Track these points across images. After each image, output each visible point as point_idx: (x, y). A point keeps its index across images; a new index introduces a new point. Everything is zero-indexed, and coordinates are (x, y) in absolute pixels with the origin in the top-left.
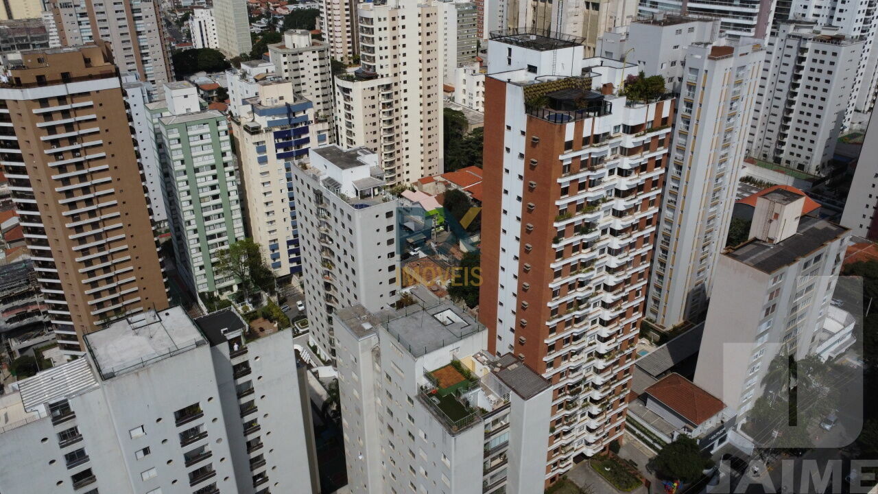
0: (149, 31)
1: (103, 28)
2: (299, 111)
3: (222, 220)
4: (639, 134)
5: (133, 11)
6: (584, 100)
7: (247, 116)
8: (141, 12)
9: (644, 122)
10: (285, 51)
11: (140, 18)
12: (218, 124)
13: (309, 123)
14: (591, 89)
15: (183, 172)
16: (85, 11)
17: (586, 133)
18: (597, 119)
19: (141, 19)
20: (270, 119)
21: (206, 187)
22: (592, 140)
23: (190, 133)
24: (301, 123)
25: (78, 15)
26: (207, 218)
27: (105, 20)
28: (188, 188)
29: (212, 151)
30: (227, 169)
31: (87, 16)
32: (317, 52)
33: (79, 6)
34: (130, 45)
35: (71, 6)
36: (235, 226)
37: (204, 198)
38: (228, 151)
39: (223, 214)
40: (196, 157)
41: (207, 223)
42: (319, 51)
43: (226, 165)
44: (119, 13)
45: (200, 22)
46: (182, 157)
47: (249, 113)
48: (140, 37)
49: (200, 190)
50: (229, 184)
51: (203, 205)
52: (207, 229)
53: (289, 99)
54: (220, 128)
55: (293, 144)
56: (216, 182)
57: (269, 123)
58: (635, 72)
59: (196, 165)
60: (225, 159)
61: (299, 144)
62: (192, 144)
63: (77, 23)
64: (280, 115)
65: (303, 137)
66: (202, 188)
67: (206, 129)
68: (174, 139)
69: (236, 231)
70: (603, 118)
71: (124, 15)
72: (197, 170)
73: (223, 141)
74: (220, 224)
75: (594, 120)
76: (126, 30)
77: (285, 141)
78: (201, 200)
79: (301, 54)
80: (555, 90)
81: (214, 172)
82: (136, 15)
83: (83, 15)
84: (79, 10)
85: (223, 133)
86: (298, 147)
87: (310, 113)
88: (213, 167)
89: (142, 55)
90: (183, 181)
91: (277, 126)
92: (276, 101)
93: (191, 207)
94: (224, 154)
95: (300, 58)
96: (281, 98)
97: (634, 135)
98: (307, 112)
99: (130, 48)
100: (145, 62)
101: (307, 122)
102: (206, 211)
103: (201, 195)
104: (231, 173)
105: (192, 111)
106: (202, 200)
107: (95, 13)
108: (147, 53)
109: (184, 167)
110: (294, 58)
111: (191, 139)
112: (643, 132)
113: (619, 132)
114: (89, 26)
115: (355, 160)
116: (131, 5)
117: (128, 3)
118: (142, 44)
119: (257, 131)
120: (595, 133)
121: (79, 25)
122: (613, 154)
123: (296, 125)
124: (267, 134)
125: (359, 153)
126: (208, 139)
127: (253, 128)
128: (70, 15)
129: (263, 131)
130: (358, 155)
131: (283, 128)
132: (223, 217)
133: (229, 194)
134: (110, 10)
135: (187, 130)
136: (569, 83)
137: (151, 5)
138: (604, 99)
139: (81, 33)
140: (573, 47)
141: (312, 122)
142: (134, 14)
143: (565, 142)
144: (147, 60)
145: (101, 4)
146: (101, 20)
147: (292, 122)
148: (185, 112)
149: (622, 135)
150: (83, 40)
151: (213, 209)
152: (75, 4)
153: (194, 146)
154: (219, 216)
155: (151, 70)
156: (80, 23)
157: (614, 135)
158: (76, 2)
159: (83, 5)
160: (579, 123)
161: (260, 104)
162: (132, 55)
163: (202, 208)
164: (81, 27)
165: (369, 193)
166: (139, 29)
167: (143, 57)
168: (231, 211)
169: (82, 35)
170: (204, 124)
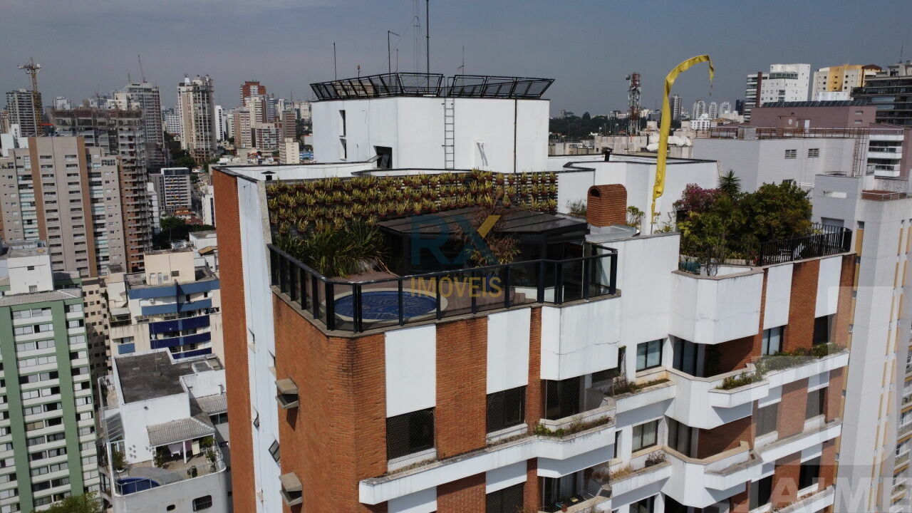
0: (109, 199)
1: (48, 193)
2: (197, 294)
3: (63, 458)
5: (90, 175)
6: (503, 235)
7: (121, 299)
8: (100, 176)
9: (753, 331)
11: (99, 183)
12: (67, 309)
13: (213, 311)
14: (553, 210)
16: (30, 173)
17: (505, 374)
18: (548, 313)
19: (101, 185)
20: (147, 303)
21: (39, 405)
22: (533, 402)
23: (17, 322)
24: (200, 312)
25: (20, 178)
26: (38, 456)
27: (53, 184)
28: (6, 406)
29: (53, 350)
30: (77, 378)
31: (31, 179)
33: (22, 167)
34: (81, 214)
35: (12, 167)
36: (85, 468)
37: (33, 422)
38: (82, 350)
39: (65, 448)
40: (25, 359)
41: (34, 464)
43: (75, 371)
44: (72, 177)
47: (121, 294)
48: (96, 205)
49: (28, 411)
50: (80, 402)
51: (30, 434)
52: (35, 472)
53: (188, 277)
54: (70, 316)
55: (181, 342)
56: (57, 397)
57: (144, 309)
58: (709, 179)
59: (23, 372)
60: (75, 363)
61: (192, 342)
62: (18, 339)
63: (16, 187)
64: (164, 298)
65: (200, 332)
66: (32, 407)
67: (47, 316)
69: (87, 476)
71: (78, 179)
72: (24, 380)
73: (75, 336)
74: (59, 464)
75: (536, 319)
76: (79, 196)
77: (167, 338)
78: (26, 427)
80: (418, 207)
81: (55, 382)
82: (94, 179)
83: (26, 177)
84: (21, 171)
85: (76, 323)
86: (193, 346)
87: (215, 297)
88: (54, 375)
89: (96, 226)
91: (157, 315)
92: (166, 278)
94: (74, 355)
96: (175, 274)
97: (719, 380)
98: (210, 295)
99: (81, 218)
100: (97, 234)
101: (210, 310)
102: (35, 443)
103: (28, 419)
104: (85, 385)
105: (40, 289)
106: (29, 426)
107: (41, 176)
108: (103, 224)
109: (2, 374)
111: (17, 331)
112: (751, 369)
113: (660, 365)
114: (32, 191)
115: (175, 383)
116: (89, 168)
117: (86, 165)
118: (97, 213)
119: (124, 320)
120: (551, 371)
121: (19, 189)
122: (643, 448)
123: (190, 313)
124: (140, 326)
125: (194, 368)
126: (48, 332)
127: (119, 317)
128: (9, 177)
129: (134, 321)
130: (190, 371)
131: (166, 318)
132: (66, 453)
133: (78, 417)
134: (61, 173)
135: (12, 318)
136: (474, 186)
137: (115, 168)
138: (589, 239)
139: (20, 197)
140: (513, 101)
141: (218, 309)
142: (91, 179)
143: (390, 421)
144: (101, 232)
145: (51, 166)
146: (47, 184)
147: (184, 309)
148: (28, 292)
149: (671, 377)
150: (21, 206)
151: (49, 441)
152: (18, 164)
153: (24, 343)
154: (58, 451)
155: (105, 244)
156: (21, 187)
157: (638, 382)
158: (19, 163)
159: (28, 166)
160: (461, 332)
161: (145, 282)
162: (83, 226)
163: (27, 440)
164: (21, 191)
165: (179, 452)
166: (95, 196)
167: (98, 228)
168: (80, 444)
169: (22, 200)
170: (44, 309)
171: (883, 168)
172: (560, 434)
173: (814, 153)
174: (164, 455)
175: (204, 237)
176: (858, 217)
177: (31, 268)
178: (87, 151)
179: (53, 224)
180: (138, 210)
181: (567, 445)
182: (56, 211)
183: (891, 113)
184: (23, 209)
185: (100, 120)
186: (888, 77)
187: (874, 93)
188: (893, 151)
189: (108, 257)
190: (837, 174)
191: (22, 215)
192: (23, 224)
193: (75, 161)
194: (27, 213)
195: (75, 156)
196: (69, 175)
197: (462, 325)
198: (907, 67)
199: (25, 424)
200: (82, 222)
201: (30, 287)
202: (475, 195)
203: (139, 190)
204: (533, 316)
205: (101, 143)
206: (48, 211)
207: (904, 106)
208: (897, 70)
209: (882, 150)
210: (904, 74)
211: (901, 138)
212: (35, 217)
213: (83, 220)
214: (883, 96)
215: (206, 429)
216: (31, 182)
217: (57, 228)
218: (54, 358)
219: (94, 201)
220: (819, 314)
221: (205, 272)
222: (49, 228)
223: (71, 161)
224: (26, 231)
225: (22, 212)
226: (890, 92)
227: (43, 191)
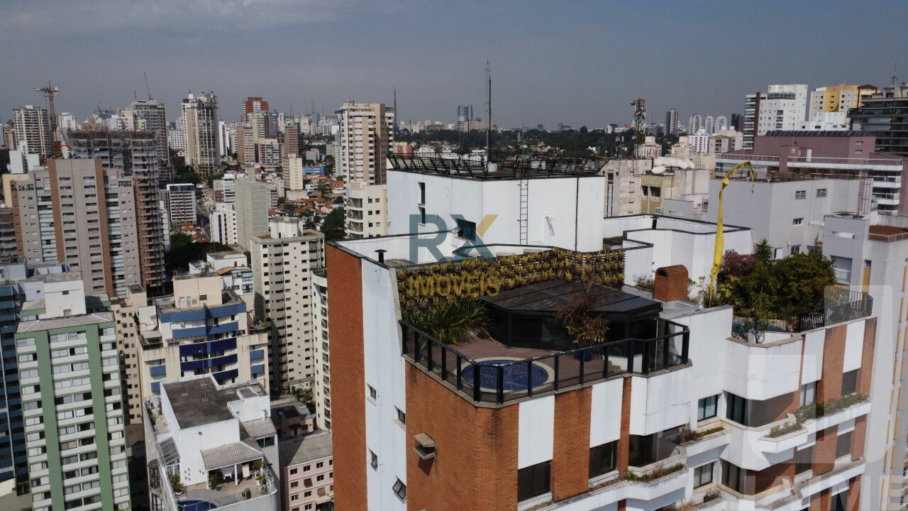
0: (125, 219)
1: (67, 214)
2: (225, 317)
3: (95, 476)
4: (780, 424)
5: (108, 196)
6: (594, 314)
7: (152, 322)
8: (117, 197)
9: (794, 387)
10: (267, 241)
11: (116, 204)
12: (101, 332)
13: (239, 334)
14: (620, 283)
15: (36, 404)
16: (49, 194)
17: (603, 430)
18: (638, 382)
19: (117, 205)
20: (178, 327)
21: (72, 426)
22: (624, 454)
23: (54, 345)
24: (227, 335)
25: (40, 199)
26: (71, 474)
27: (72, 205)
28: (42, 427)
29: (87, 372)
30: (109, 399)
31: (51, 200)
32: (307, 243)
33: (42, 188)
34: (99, 234)
35: (32, 189)
36: (116, 486)
37: (67, 442)
38: (114, 372)
39: (97, 467)
40: (61, 380)
41: (68, 482)
42: (310, 243)
43: (108, 392)
44: (90, 198)
45: (220, 216)
46: (37, 380)
47: (152, 318)
48: (112, 225)
49: (63, 431)
50: (111, 422)
51: (65, 453)
52: (68, 490)
53: (215, 301)
54: (103, 339)
55: (210, 364)
56: (90, 417)
57: (175, 332)
58: (744, 245)
59: (59, 393)
60: (108, 384)
61: (219, 364)
62: (55, 361)
63: (36, 208)
64: (193, 321)
65: (227, 354)
66: (66, 427)
67: (82, 339)
68: (28, 354)
69: (117, 493)
70: (659, 380)
71: (95, 200)
72: (59, 401)
73: (108, 358)
74: (91, 482)
75: (627, 386)
76: (96, 217)
77: (197, 360)
78: (61, 446)
79: (286, 245)
80: (511, 282)
81: (89, 403)
82: (111, 200)
83: (45, 199)
84: (41, 193)
85: (109, 346)
86: (220, 368)
87: (242, 320)
88: (87, 396)
89: (112, 245)
90: (34, 417)
91: (187, 338)
92: (194, 302)
93: (45, 457)
94: (106, 377)
95: (285, 249)
96: (203, 298)
97: (766, 429)
98: (237, 318)
99: (98, 237)
100: (113, 254)
101: (237, 333)
102: (69, 462)
103: (63, 438)
104: (116, 406)
105: (74, 313)
106: (63, 446)
107: (60, 197)
108: (119, 244)
109: (38, 396)
110: (277, 250)
111: (54, 354)
112: (792, 419)
113: (715, 415)
114: (51, 211)
115: (224, 408)
116: (106, 189)
117: (103, 186)
118: (113, 233)
119: (155, 344)
120: (637, 428)
121: (39, 210)
122: (701, 485)
123: (218, 336)
124: (171, 348)
125: (239, 393)
126: (82, 355)
127: (150, 340)
128: (29, 199)
129: (165, 344)
130: (235, 397)
131: (195, 341)
132: (97, 471)
133: (109, 436)
134: (79, 194)
135: (49, 342)
136: (555, 263)
137: (131, 189)
138: (662, 315)
139: (39, 218)
140: (576, 179)
141: (244, 332)
142: (108, 200)
143: (520, 471)
144: (117, 252)
145: (69, 188)
146: (66, 205)
147: (212, 332)
148: (62, 315)
149: (725, 426)
150: (40, 227)
151: (81, 460)
152: (38, 186)
153: (59, 365)
154: (90, 470)
155: (120, 263)
156: (40, 208)
157: (699, 431)
158: (39, 184)
159: (48, 188)
160: (573, 399)
161: (174, 305)
162: (99, 246)
163: (61, 459)
164: (41, 212)
165: (230, 475)
166: (112, 217)
167: (113, 247)
168: (111, 463)
169: (41, 221)
170: (79, 333)
171: (884, 197)
172: (645, 479)
173: (822, 193)
174: (217, 478)
175: (222, 258)
176: (866, 256)
177: (66, 293)
178: (104, 172)
179: (71, 244)
180: (151, 228)
181: (652, 489)
182: (74, 231)
183: (887, 134)
184: (42, 229)
185: (114, 141)
186: (883, 98)
187: (870, 114)
188: (892, 180)
189: (123, 276)
190: (844, 214)
191: (41, 235)
192: (42, 244)
193: (93, 182)
194: (46, 234)
195: (93, 178)
196: (87, 196)
197: (573, 395)
198: (902, 88)
199: (60, 444)
200: (99, 242)
201: (65, 311)
202: (555, 270)
203: (152, 209)
204: (625, 385)
205: (115, 163)
206: (66, 231)
207: (899, 127)
208: (892, 91)
209: (882, 180)
210: (900, 96)
211: (900, 168)
212: (54, 237)
213: (100, 240)
214: (879, 117)
215: (254, 452)
216: (50, 203)
217: (75, 248)
218: (88, 380)
219: (111, 221)
220: (847, 369)
221: (230, 295)
222: (67, 248)
223: (88, 182)
224: (45, 251)
225: (41, 232)
226: (886, 113)
227: (62, 212)
